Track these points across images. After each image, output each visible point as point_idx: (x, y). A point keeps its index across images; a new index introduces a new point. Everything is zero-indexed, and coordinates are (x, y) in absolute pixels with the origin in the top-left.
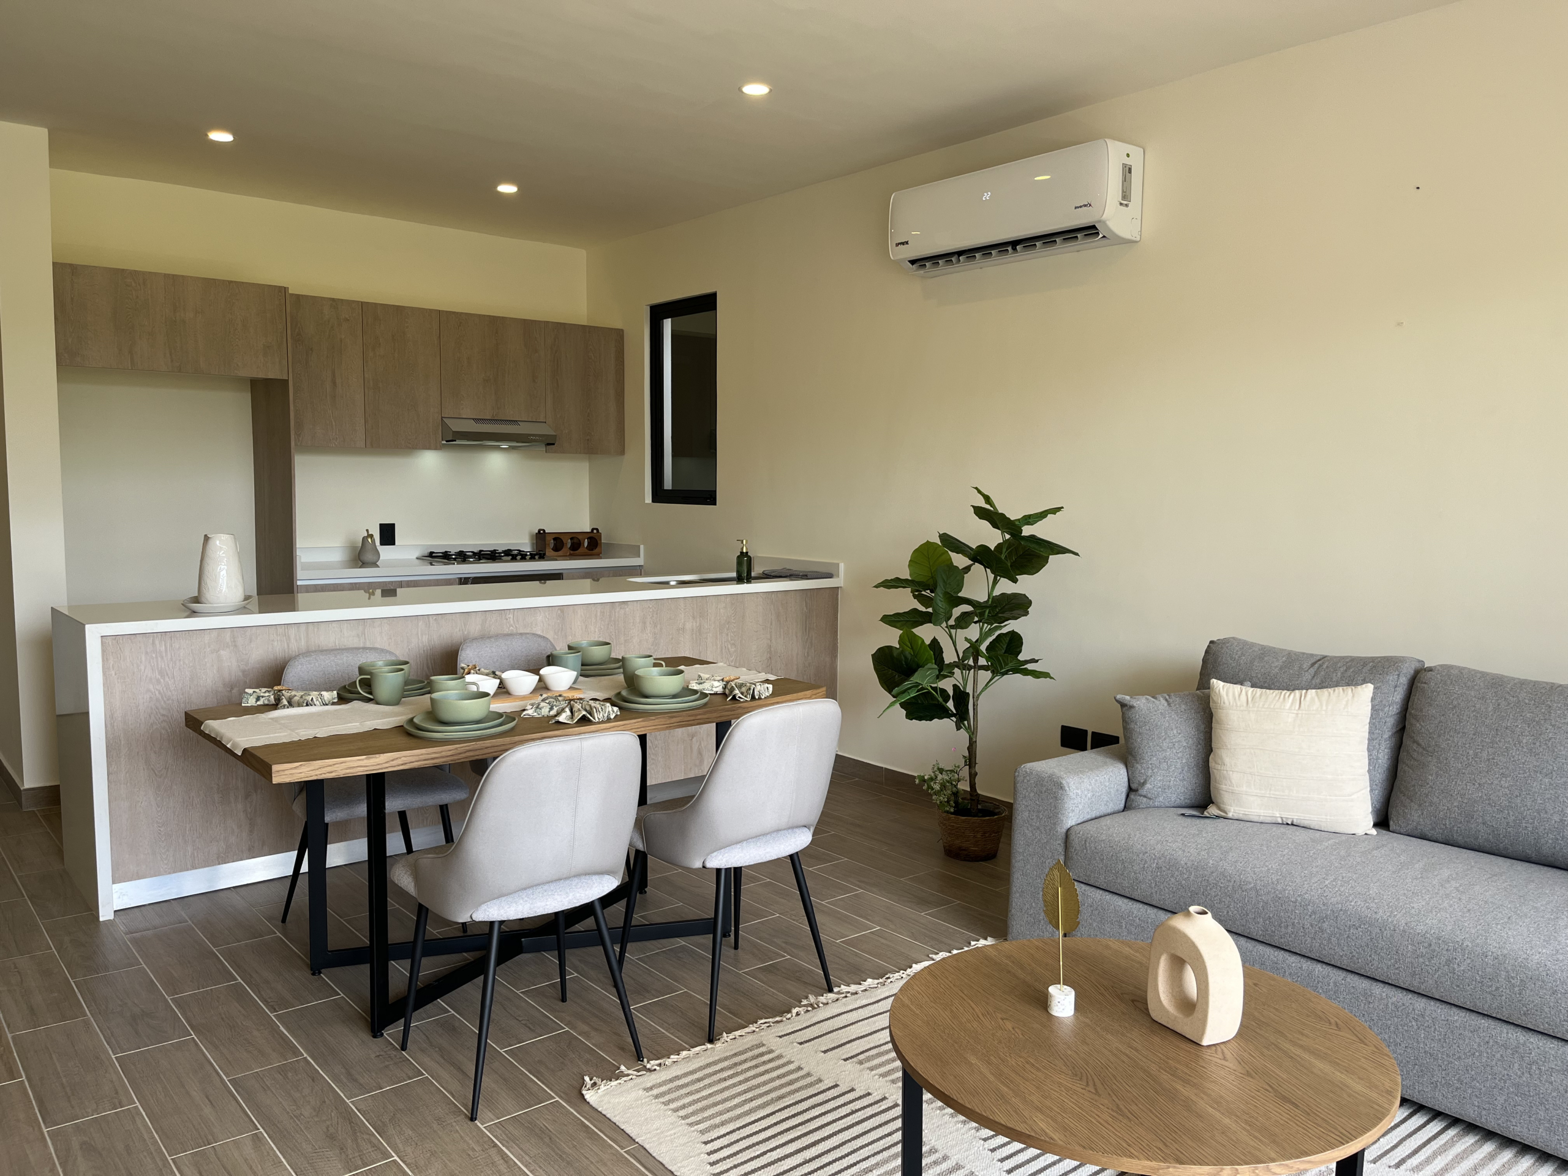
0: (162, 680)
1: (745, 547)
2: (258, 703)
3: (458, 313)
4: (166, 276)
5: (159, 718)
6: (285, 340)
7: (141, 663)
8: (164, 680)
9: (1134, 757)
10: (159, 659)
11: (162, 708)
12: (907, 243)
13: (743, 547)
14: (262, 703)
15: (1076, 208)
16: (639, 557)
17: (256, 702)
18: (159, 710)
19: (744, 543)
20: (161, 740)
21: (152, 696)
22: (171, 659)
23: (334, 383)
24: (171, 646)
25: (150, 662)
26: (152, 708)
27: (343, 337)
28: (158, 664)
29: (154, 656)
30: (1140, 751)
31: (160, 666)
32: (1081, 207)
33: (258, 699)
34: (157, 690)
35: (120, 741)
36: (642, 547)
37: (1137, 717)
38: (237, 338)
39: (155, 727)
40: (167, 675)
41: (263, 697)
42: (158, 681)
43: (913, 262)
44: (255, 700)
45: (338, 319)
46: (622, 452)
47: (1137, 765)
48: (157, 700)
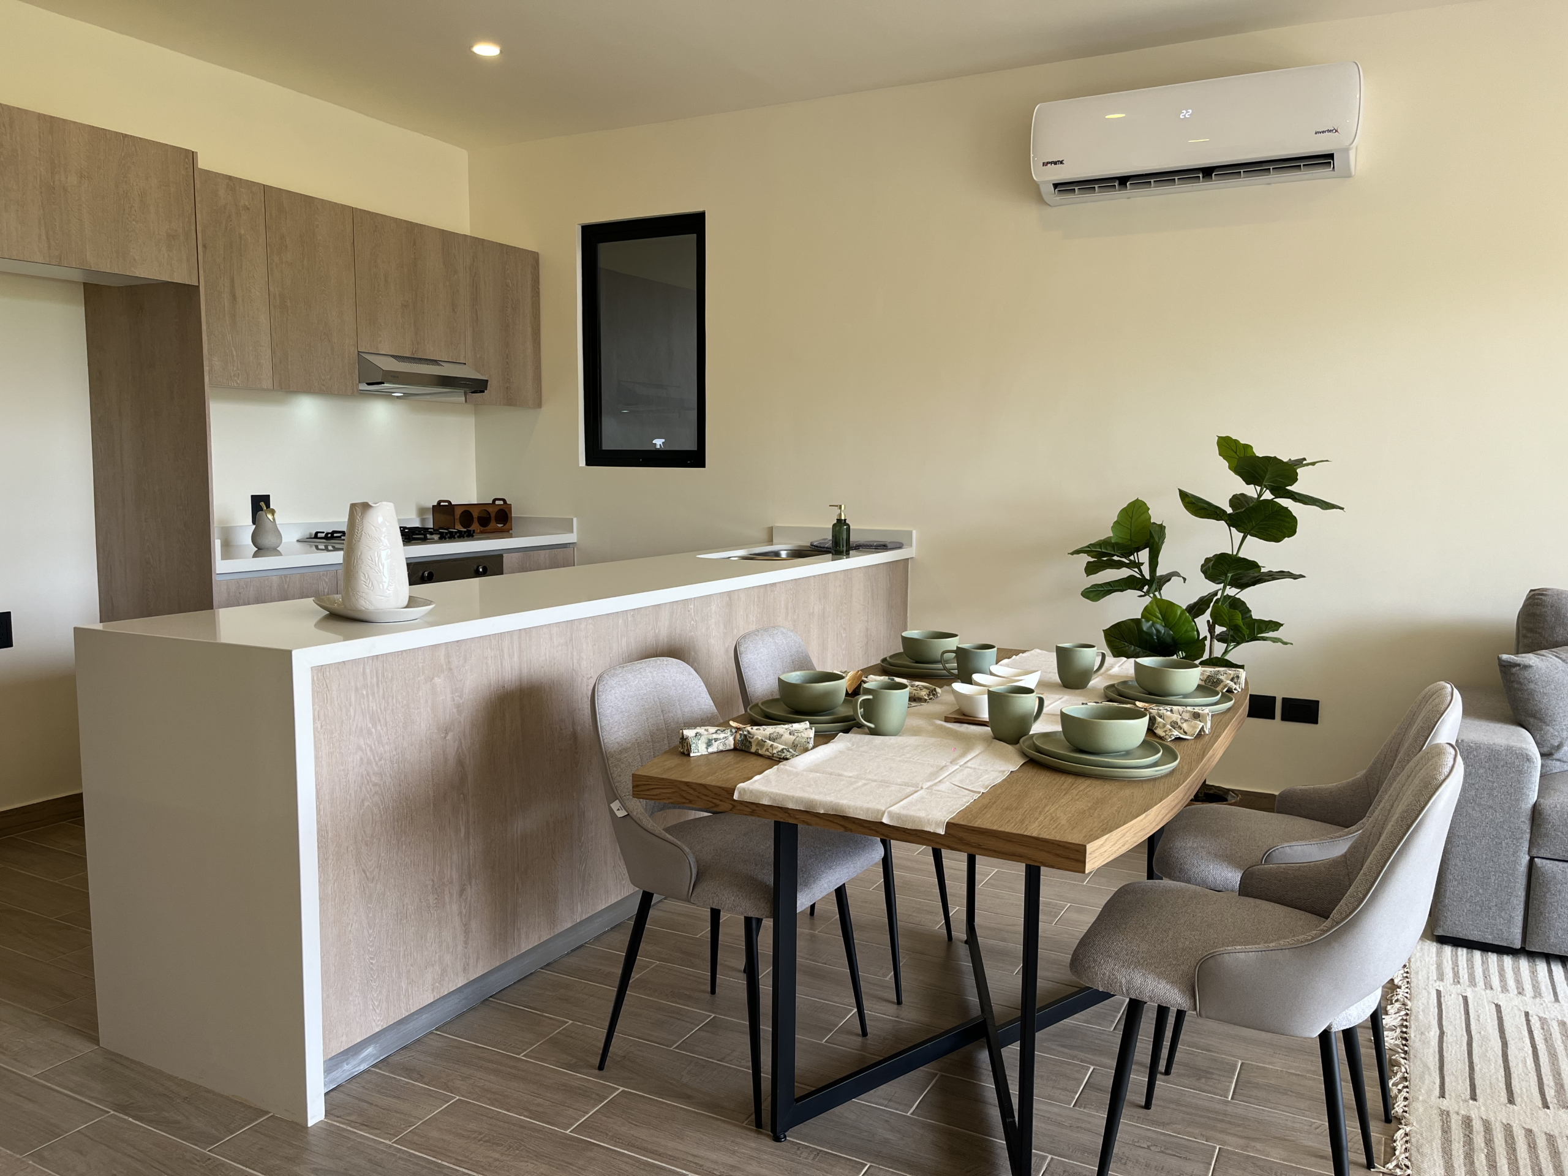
0: (373, 730)
1: (842, 514)
2: (711, 750)
3: (373, 213)
4: (41, 117)
5: (371, 790)
6: (193, 228)
7: (350, 706)
8: (376, 730)
9: (1541, 720)
10: (371, 698)
11: (374, 774)
12: (1062, 162)
13: (841, 514)
14: (715, 750)
15: (1316, 133)
16: (573, 532)
17: (707, 748)
18: (370, 777)
19: (843, 508)
20: (372, 823)
21: (363, 757)
22: (384, 695)
23: (234, 297)
24: (383, 676)
25: (360, 704)
26: (362, 776)
27: (243, 232)
28: (369, 706)
29: (365, 693)
30: (1550, 713)
31: (371, 708)
32: (1323, 132)
33: (709, 744)
34: (368, 745)
35: (327, 833)
36: (575, 520)
37: (1537, 676)
38: (134, 220)
39: (366, 804)
40: (379, 720)
41: (716, 739)
42: (370, 733)
43: (1056, 186)
44: (705, 746)
45: (236, 205)
46: (539, 405)
47: (1548, 727)
48: (369, 762)
